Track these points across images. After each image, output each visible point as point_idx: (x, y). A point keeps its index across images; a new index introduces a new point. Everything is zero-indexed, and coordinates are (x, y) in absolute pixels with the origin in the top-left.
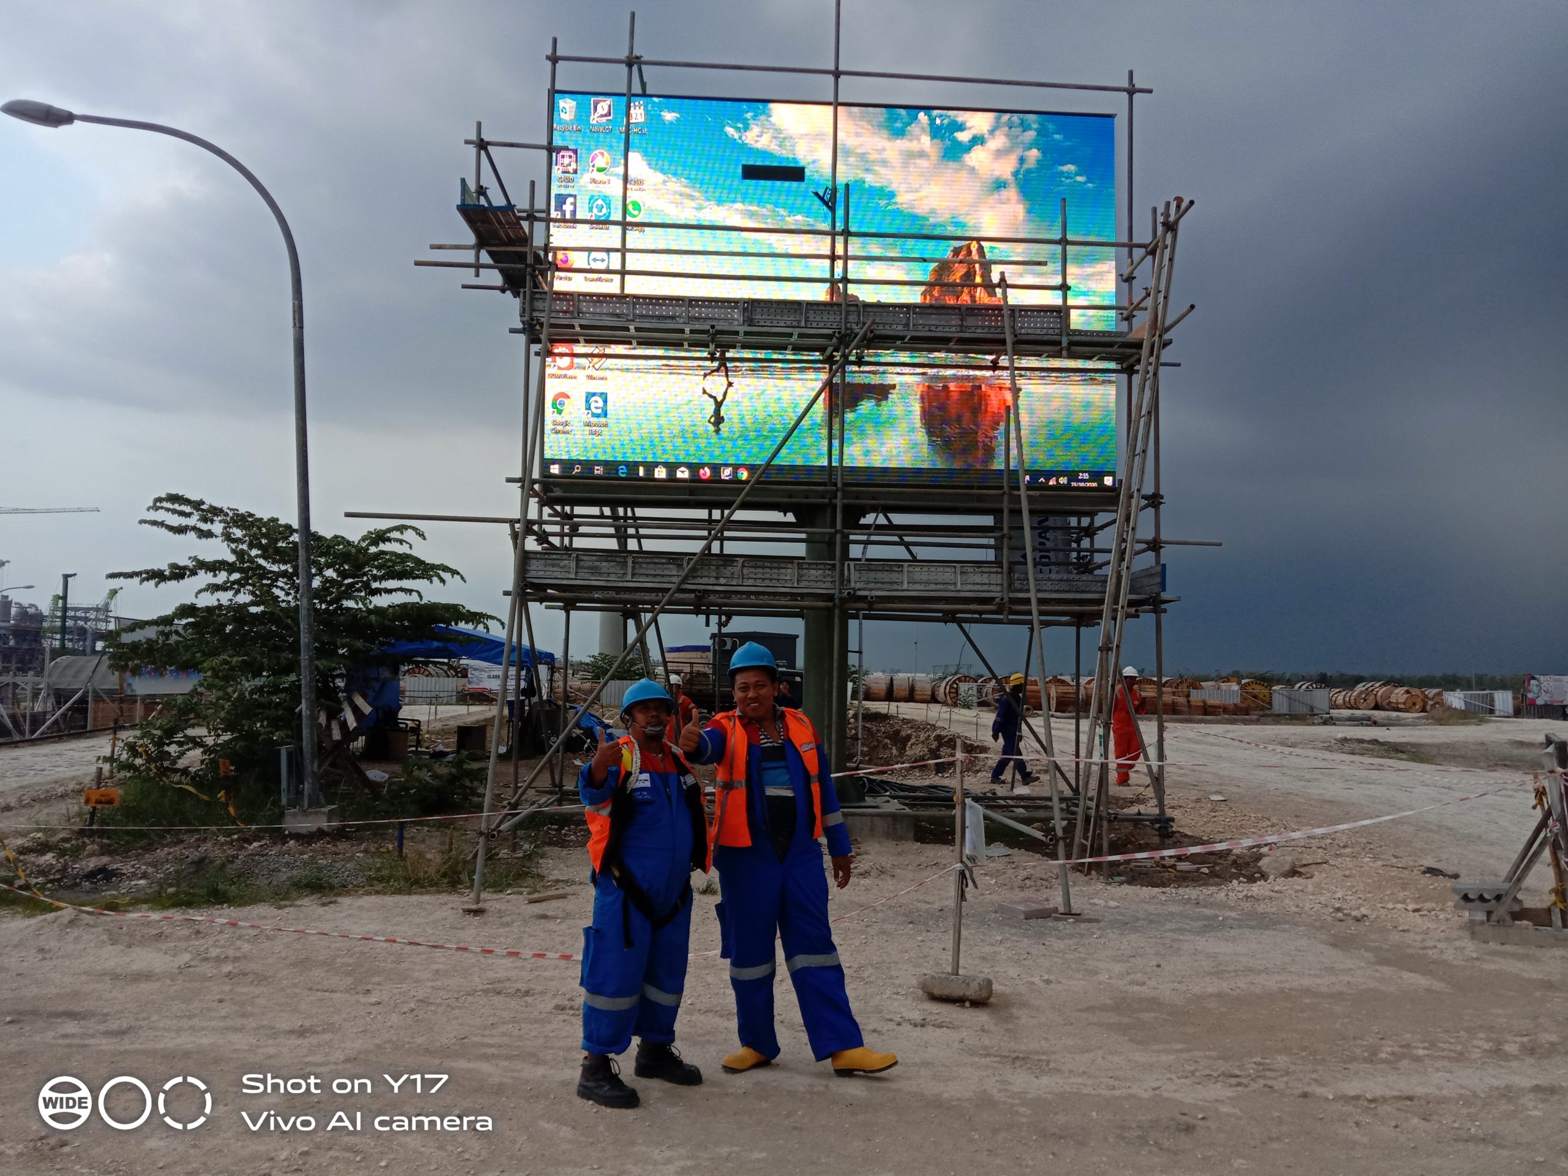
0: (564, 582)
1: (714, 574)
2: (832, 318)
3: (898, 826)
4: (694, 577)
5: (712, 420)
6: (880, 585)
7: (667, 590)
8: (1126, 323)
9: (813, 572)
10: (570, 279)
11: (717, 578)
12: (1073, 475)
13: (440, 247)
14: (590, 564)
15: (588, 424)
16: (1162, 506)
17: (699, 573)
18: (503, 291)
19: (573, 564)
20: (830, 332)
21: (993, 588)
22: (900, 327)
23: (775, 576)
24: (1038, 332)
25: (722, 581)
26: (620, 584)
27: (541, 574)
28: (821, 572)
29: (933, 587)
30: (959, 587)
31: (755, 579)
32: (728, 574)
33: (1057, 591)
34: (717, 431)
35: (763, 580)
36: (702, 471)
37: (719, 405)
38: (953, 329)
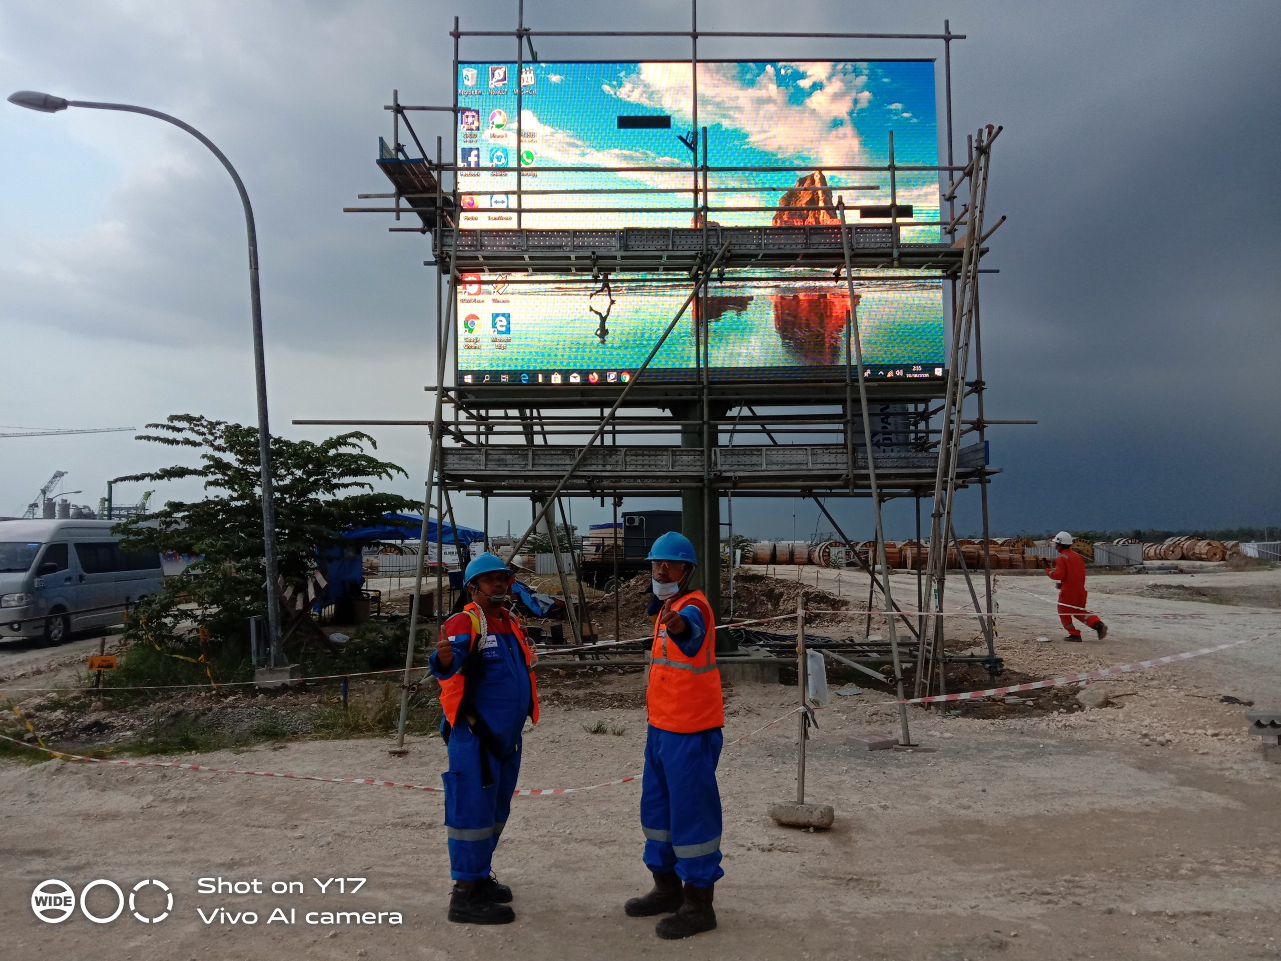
0: (476, 473)
1: (601, 462)
2: (695, 241)
3: (766, 670)
4: (585, 465)
5: (599, 332)
6: (743, 467)
7: (562, 477)
8: (949, 236)
9: (685, 458)
10: (476, 219)
11: (604, 465)
12: (907, 368)
13: (367, 197)
14: (497, 457)
15: (494, 341)
16: (984, 391)
17: (589, 462)
18: (423, 232)
19: (483, 458)
20: (693, 253)
21: (839, 466)
22: (753, 247)
23: (652, 462)
24: (872, 246)
25: (608, 468)
26: (523, 473)
27: (456, 466)
28: (692, 457)
29: (787, 467)
30: (810, 466)
31: (637, 465)
32: (613, 462)
33: (896, 467)
34: (603, 342)
35: (643, 465)
36: (591, 377)
37: (603, 320)
38: (799, 246)
